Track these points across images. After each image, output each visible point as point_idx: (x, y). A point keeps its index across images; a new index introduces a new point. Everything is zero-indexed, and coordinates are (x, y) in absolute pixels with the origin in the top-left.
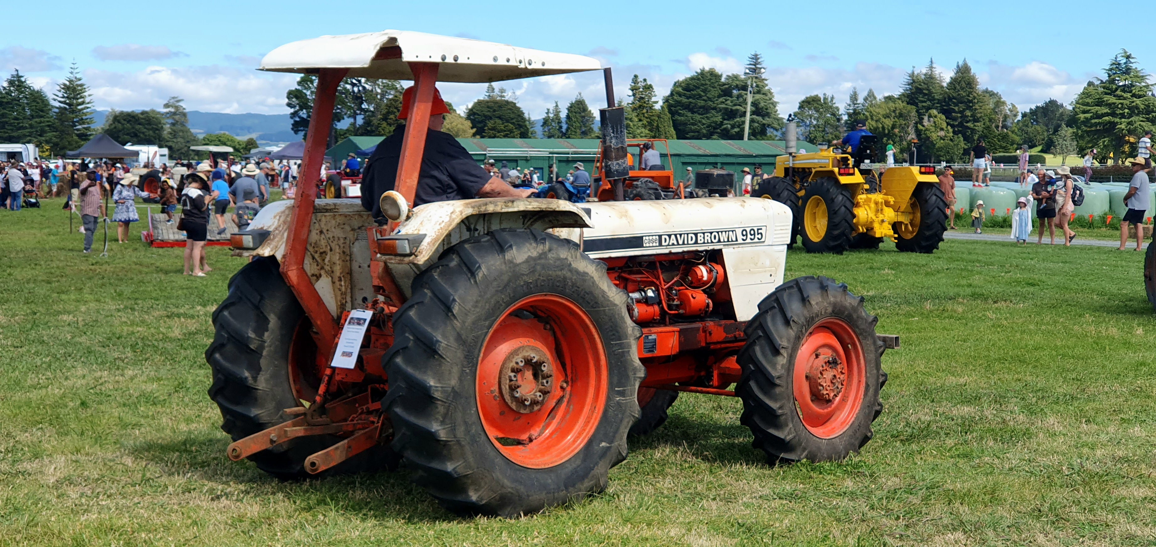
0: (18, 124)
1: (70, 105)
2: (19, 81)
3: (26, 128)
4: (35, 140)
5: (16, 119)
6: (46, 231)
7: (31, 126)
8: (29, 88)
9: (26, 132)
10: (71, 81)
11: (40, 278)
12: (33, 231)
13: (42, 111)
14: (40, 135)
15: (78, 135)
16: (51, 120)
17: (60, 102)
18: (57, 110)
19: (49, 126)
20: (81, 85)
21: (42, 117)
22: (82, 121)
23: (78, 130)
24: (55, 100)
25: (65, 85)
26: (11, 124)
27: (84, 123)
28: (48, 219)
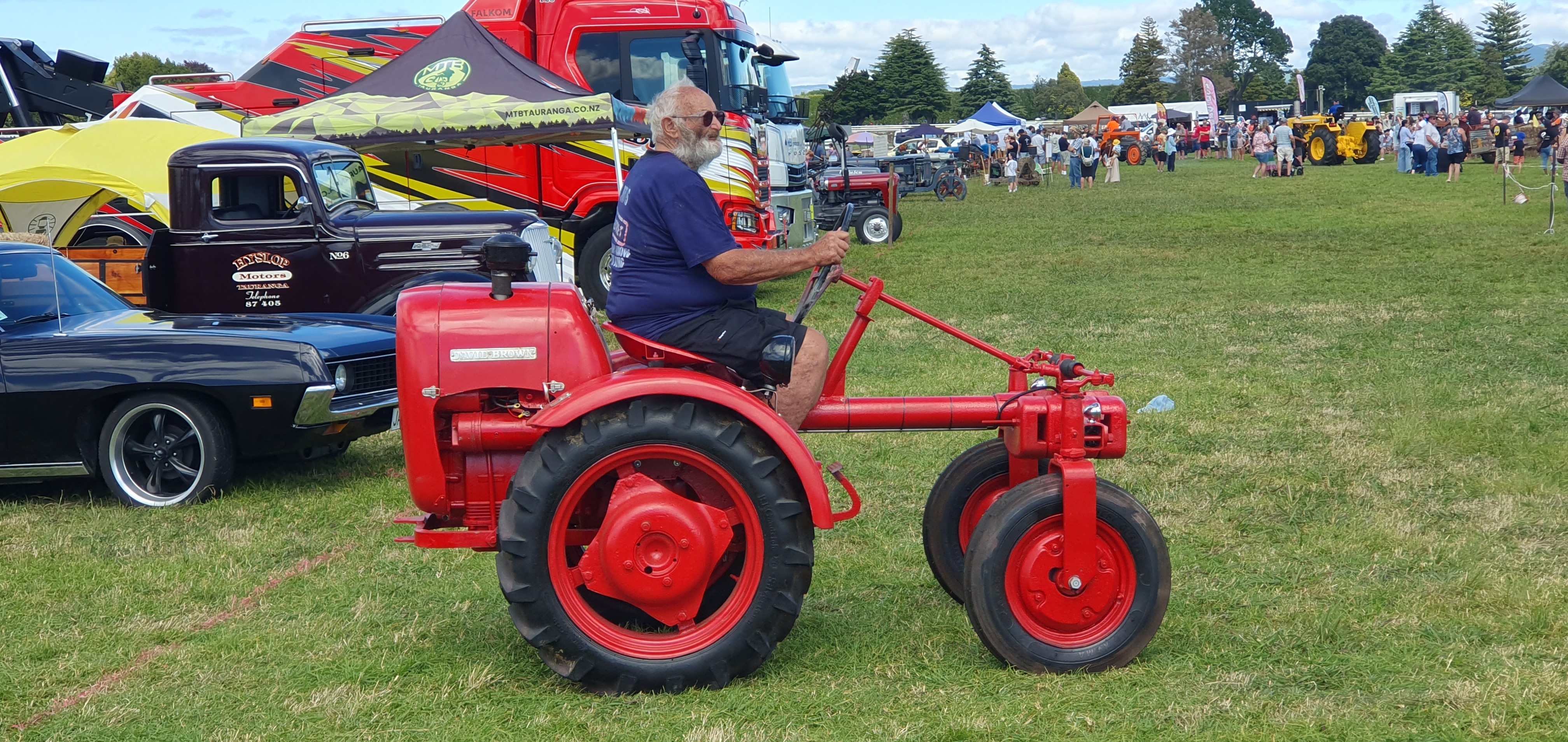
0: (1433, 66)
1: (1498, 40)
2: (1434, 13)
3: (1442, 71)
4: (1454, 86)
5: (1430, 60)
6: (1472, 201)
7: (1449, 69)
8: (1447, 20)
9: (1441, 76)
10: (1500, 9)
11: (1467, 262)
12: (1455, 202)
13: (1462, 49)
14: (1460, 80)
15: (1508, 78)
16: (1474, 60)
17: (1485, 36)
18: (1482, 47)
19: (1471, 68)
20: (1514, 14)
21: (1462, 57)
22: (1514, 60)
23: (1509, 71)
24: (1479, 34)
25: (1492, 14)
26: (1424, 68)
27: (1516, 63)
28: (1474, 185)
